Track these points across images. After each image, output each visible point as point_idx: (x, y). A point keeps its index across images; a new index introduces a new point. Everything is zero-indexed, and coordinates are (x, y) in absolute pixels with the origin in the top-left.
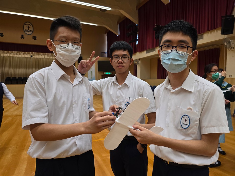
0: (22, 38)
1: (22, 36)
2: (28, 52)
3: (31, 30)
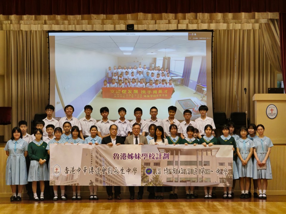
2: (122, 15)
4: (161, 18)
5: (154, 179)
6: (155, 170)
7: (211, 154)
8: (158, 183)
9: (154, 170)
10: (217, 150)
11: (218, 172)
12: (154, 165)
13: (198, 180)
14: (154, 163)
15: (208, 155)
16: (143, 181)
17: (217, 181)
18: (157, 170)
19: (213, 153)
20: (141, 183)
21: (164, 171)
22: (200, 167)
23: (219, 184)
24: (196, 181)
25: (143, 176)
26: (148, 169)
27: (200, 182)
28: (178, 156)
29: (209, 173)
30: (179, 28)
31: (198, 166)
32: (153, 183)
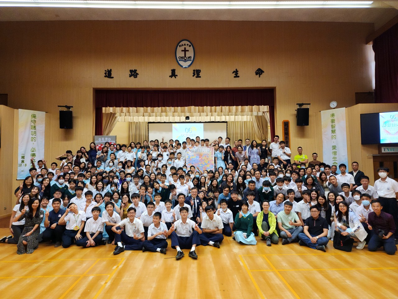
0: (173, 77)
1: (172, 73)
3: (189, 57)
4: (203, 112)
30: (211, 121)
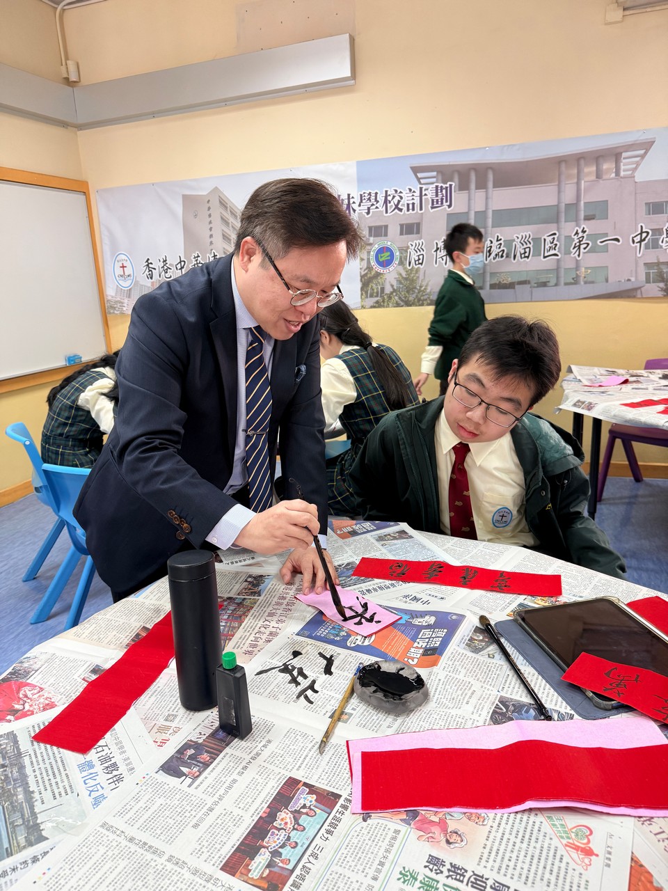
5: (401, 283)
6: (404, 250)
7: (617, 173)
8: (414, 296)
9: (401, 250)
10: (642, 152)
11: (640, 242)
12: (401, 234)
13: (558, 278)
14: (402, 226)
15: (604, 177)
16: (366, 292)
17: (636, 277)
18: (411, 250)
19: (622, 167)
20: (360, 300)
21: (436, 251)
22: (569, 229)
23: (640, 288)
24: (553, 281)
25: (366, 275)
26: (382, 250)
27: (566, 284)
28: (487, 192)
29: (605, 249)
31: (563, 224)
32: (400, 298)
